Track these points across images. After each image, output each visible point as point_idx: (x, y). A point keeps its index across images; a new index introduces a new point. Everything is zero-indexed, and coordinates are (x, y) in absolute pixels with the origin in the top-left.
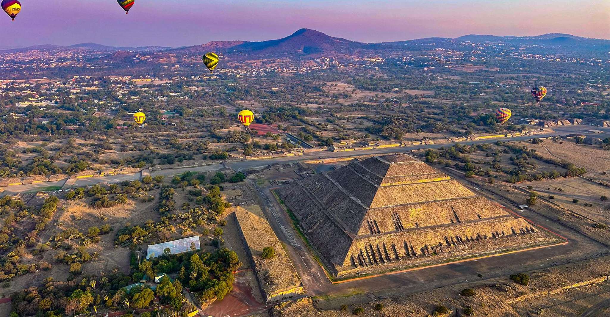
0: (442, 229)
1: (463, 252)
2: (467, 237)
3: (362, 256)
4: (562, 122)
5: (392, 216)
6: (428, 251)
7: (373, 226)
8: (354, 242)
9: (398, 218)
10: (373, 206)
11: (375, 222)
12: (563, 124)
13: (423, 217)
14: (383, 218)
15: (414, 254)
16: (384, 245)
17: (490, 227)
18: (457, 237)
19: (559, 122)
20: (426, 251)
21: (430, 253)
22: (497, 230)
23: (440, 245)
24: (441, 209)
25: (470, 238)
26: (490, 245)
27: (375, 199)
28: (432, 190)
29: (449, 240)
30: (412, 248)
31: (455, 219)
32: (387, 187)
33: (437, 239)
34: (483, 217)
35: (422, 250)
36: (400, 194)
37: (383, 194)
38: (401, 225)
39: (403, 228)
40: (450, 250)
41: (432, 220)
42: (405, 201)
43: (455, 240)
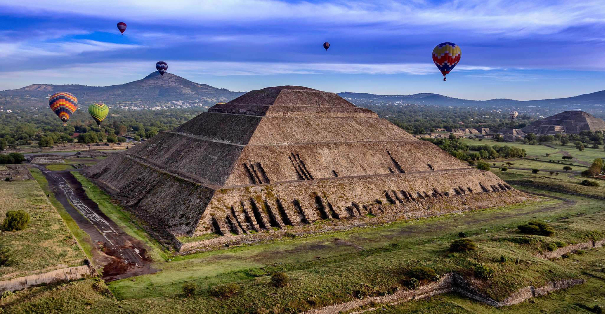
0: (378, 180)
1: (417, 212)
2: (418, 193)
3: (235, 216)
4: (470, 131)
5: (290, 158)
6: (359, 211)
7: (255, 172)
8: (217, 195)
9: (302, 162)
10: (254, 142)
11: (259, 165)
12: (471, 133)
13: (343, 162)
14: (273, 160)
15: (336, 216)
16: (278, 201)
17: (450, 181)
18: (403, 193)
19: (467, 130)
20: (355, 210)
21: (362, 214)
22: (461, 186)
23: (379, 202)
24: (371, 152)
25: (423, 195)
26: (455, 204)
27: (256, 133)
28: (352, 127)
29: (391, 195)
30: (330, 206)
31: (395, 168)
32: (277, 118)
33: (371, 194)
34: (435, 167)
35: (349, 209)
36: (301, 129)
37: (271, 127)
38: (308, 173)
39: (310, 176)
40: (395, 210)
41: (359, 168)
42: (310, 139)
43: (401, 196)
